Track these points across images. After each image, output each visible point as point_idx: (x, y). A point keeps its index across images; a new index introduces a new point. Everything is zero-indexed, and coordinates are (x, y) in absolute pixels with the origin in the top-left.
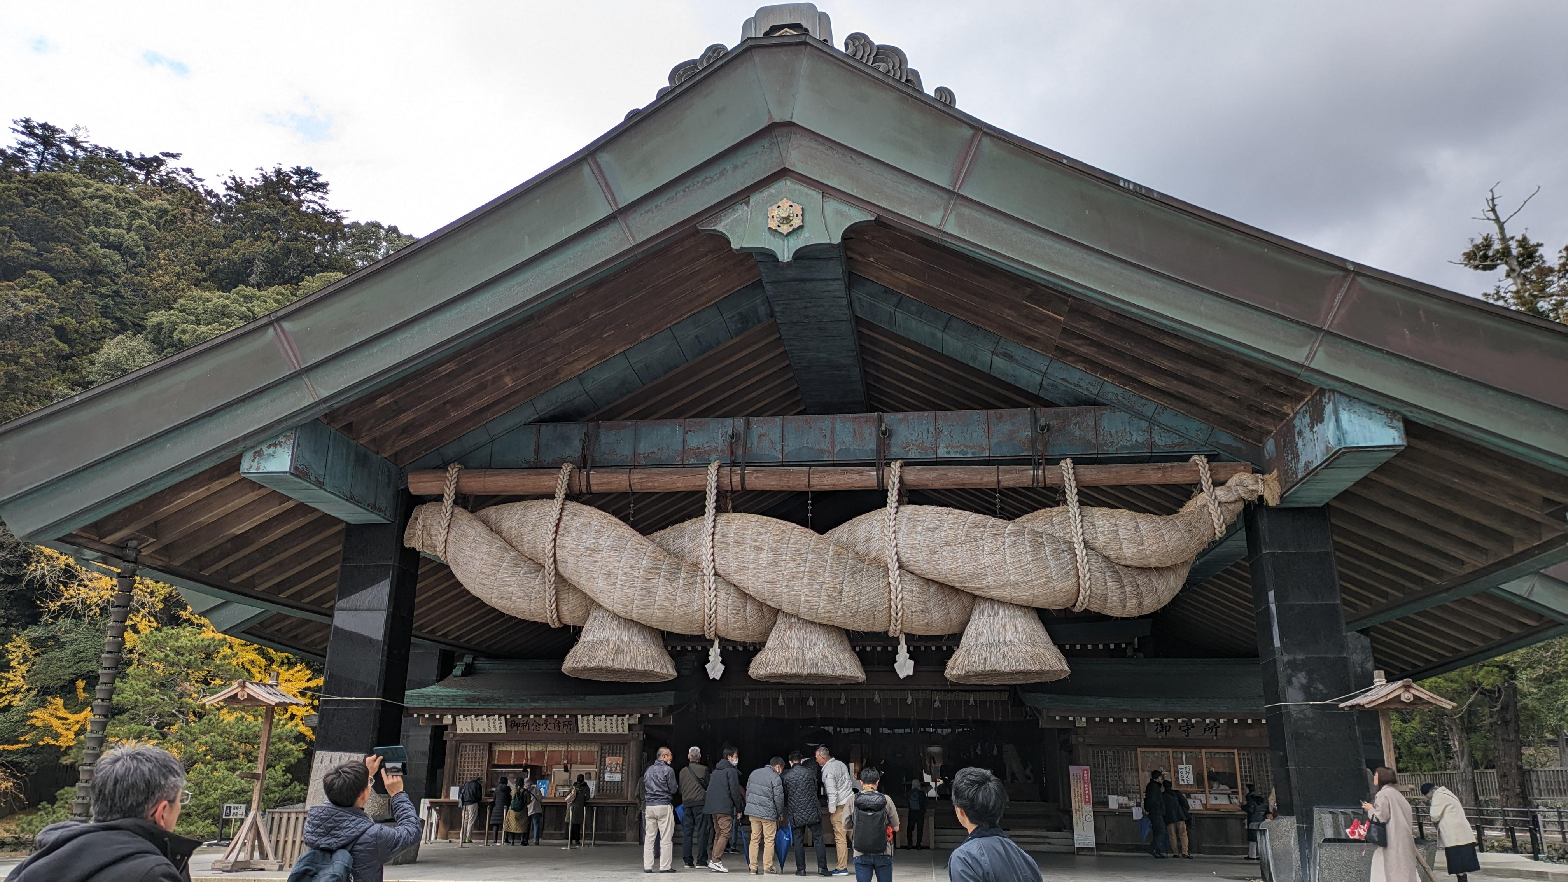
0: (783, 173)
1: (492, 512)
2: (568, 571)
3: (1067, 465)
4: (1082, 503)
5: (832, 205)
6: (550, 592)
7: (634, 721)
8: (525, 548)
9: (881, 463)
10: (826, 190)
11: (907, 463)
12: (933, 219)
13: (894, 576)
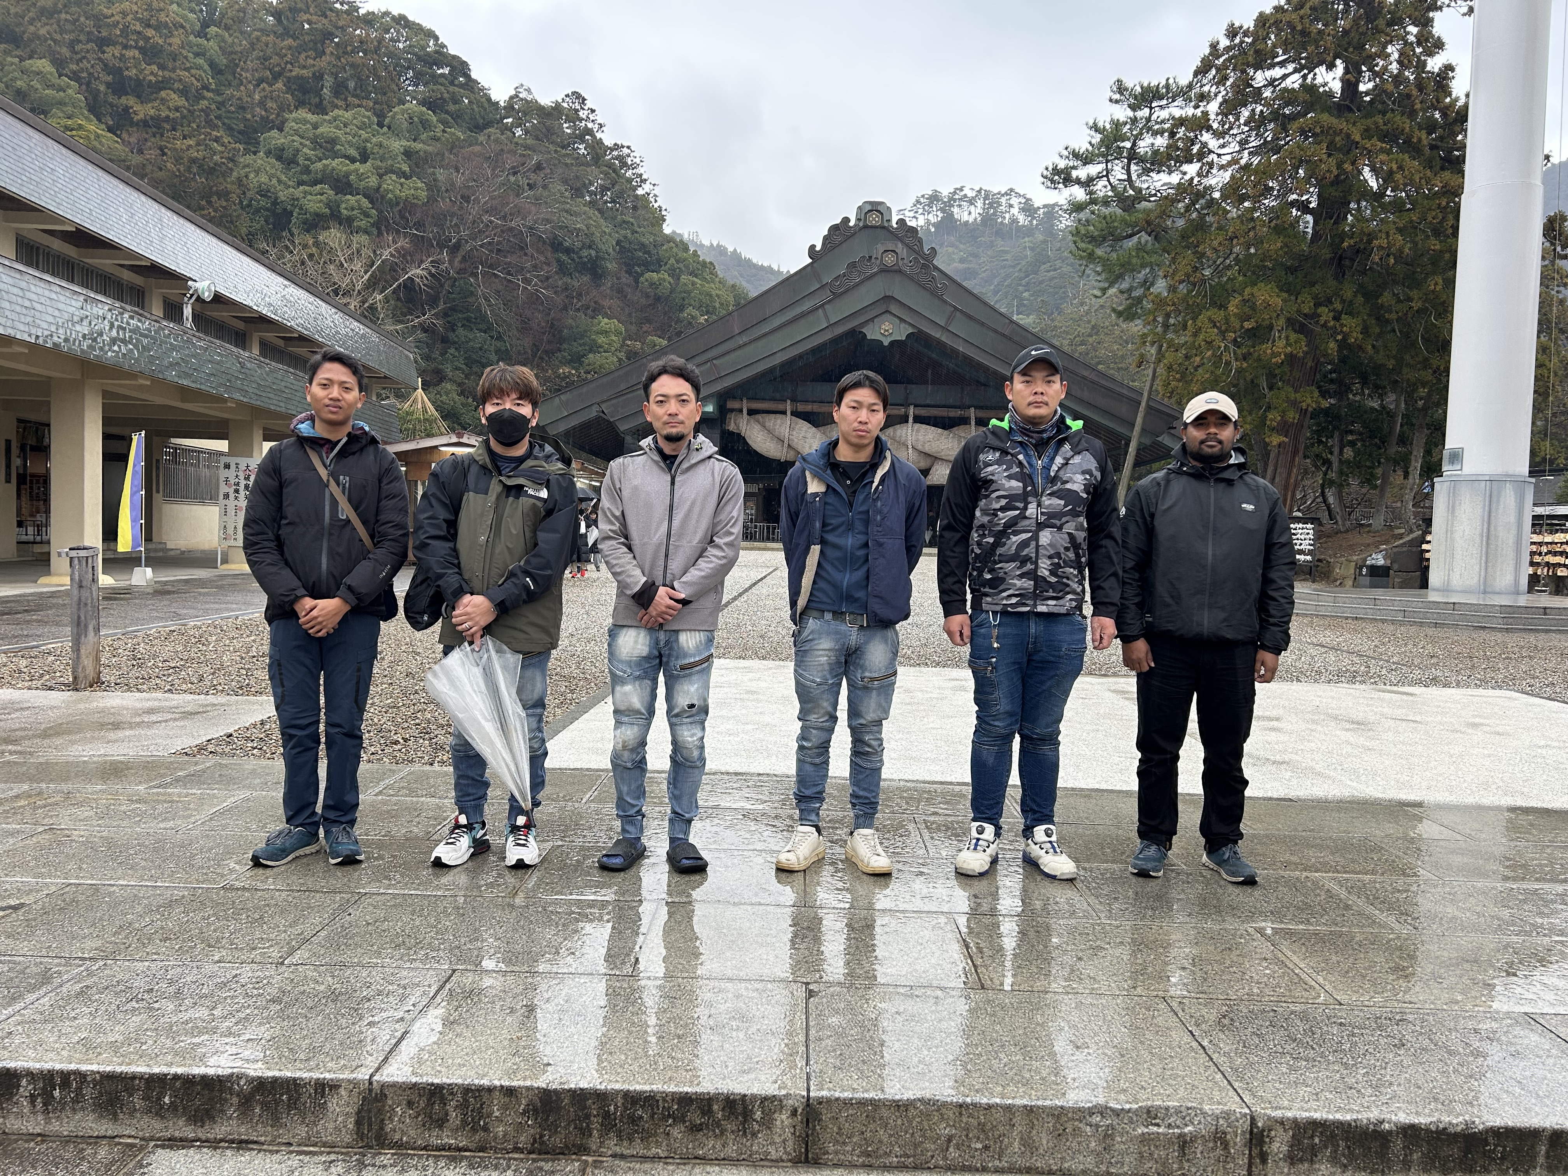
0: (887, 312)
1: (759, 417)
2: (794, 445)
3: (972, 410)
4: (976, 424)
5: (903, 325)
6: (785, 450)
7: (761, 486)
8: (776, 434)
9: (906, 405)
10: (901, 320)
11: (916, 406)
12: (938, 336)
13: (910, 451)
